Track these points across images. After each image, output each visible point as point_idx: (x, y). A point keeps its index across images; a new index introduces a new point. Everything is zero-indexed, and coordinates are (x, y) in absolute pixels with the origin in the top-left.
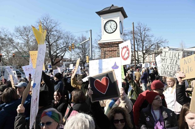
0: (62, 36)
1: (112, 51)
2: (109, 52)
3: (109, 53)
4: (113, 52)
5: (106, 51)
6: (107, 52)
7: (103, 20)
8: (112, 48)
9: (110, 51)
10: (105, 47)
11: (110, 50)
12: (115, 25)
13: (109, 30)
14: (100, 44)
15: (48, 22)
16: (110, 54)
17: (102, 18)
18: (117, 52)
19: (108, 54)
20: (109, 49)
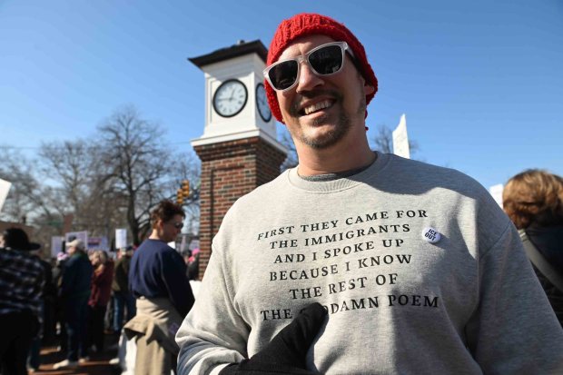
0: (167, 165)
1: (231, 168)
2: (223, 172)
3: (222, 175)
4: (234, 171)
5: (216, 170)
6: (217, 174)
7: (210, 80)
8: (233, 159)
9: (226, 169)
10: (213, 159)
11: (227, 165)
12: (243, 93)
13: (226, 107)
14: (198, 150)
15: (131, 127)
16: (228, 179)
17: (207, 75)
18: (245, 170)
19: (220, 179)
20: (224, 162)
